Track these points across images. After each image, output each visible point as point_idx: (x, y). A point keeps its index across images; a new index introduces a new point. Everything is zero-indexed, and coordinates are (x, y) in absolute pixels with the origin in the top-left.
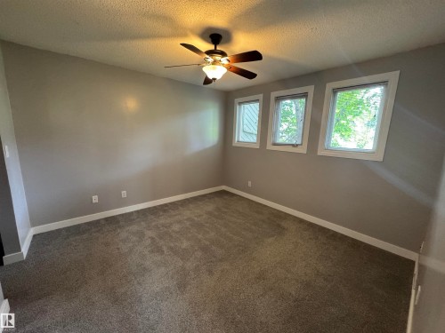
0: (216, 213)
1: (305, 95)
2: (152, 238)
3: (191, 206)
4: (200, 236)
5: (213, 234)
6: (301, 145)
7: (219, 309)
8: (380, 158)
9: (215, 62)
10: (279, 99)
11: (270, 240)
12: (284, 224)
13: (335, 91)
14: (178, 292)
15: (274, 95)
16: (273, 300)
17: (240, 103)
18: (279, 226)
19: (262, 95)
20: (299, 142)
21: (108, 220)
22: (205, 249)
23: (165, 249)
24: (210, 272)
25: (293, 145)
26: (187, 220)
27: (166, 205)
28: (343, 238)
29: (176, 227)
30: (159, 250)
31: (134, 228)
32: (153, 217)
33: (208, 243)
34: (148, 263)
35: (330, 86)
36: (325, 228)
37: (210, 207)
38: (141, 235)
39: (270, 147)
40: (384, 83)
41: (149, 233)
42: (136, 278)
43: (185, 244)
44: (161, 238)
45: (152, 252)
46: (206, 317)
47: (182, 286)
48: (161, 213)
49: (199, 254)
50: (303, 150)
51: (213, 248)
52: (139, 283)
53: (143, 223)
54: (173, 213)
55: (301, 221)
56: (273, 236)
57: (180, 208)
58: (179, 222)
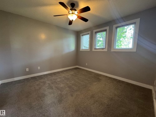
0: (74, 75)
1: (105, 30)
2: (49, 84)
3: (65, 73)
4: (68, 83)
5: (73, 82)
6: (105, 48)
7: (75, 110)
8: (135, 50)
9: (72, 13)
10: (96, 33)
11: (95, 83)
12: (100, 78)
13: (117, 28)
14: (58, 103)
15: (94, 31)
16: (98, 105)
17: (82, 35)
18: (98, 78)
19: (90, 32)
20: (104, 47)
21: (32, 78)
22: (70, 87)
23: (54, 87)
24: (72, 96)
25: (102, 49)
26: (63, 77)
27: (55, 73)
28: (123, 82)
29: (59, 80)
30: (52, 88)
31: (42, 80)
32: (50, 76)
33: (71, 85)
34: (46, 93)
35: (115, 26)
36: (115, 79)
37: (72, 73)
38: (44, 83)
39: (93, 50)
40: (134, 23)
41: (48, 82)
42: (41, 99)
43: (62, 85)
44: (52, 83)
45: (49, 88)
46: (70, 113)
47: (60, 101)
48: (53, 75)
49: (67, 89)
50: (106, 50)
51: (73, 86)
52: (42, 101)
53: (46, 79)
54: (58, 75)
55: (106, 77)
56: (96, 82)
57: (61, 73)
58: (60, 78)
